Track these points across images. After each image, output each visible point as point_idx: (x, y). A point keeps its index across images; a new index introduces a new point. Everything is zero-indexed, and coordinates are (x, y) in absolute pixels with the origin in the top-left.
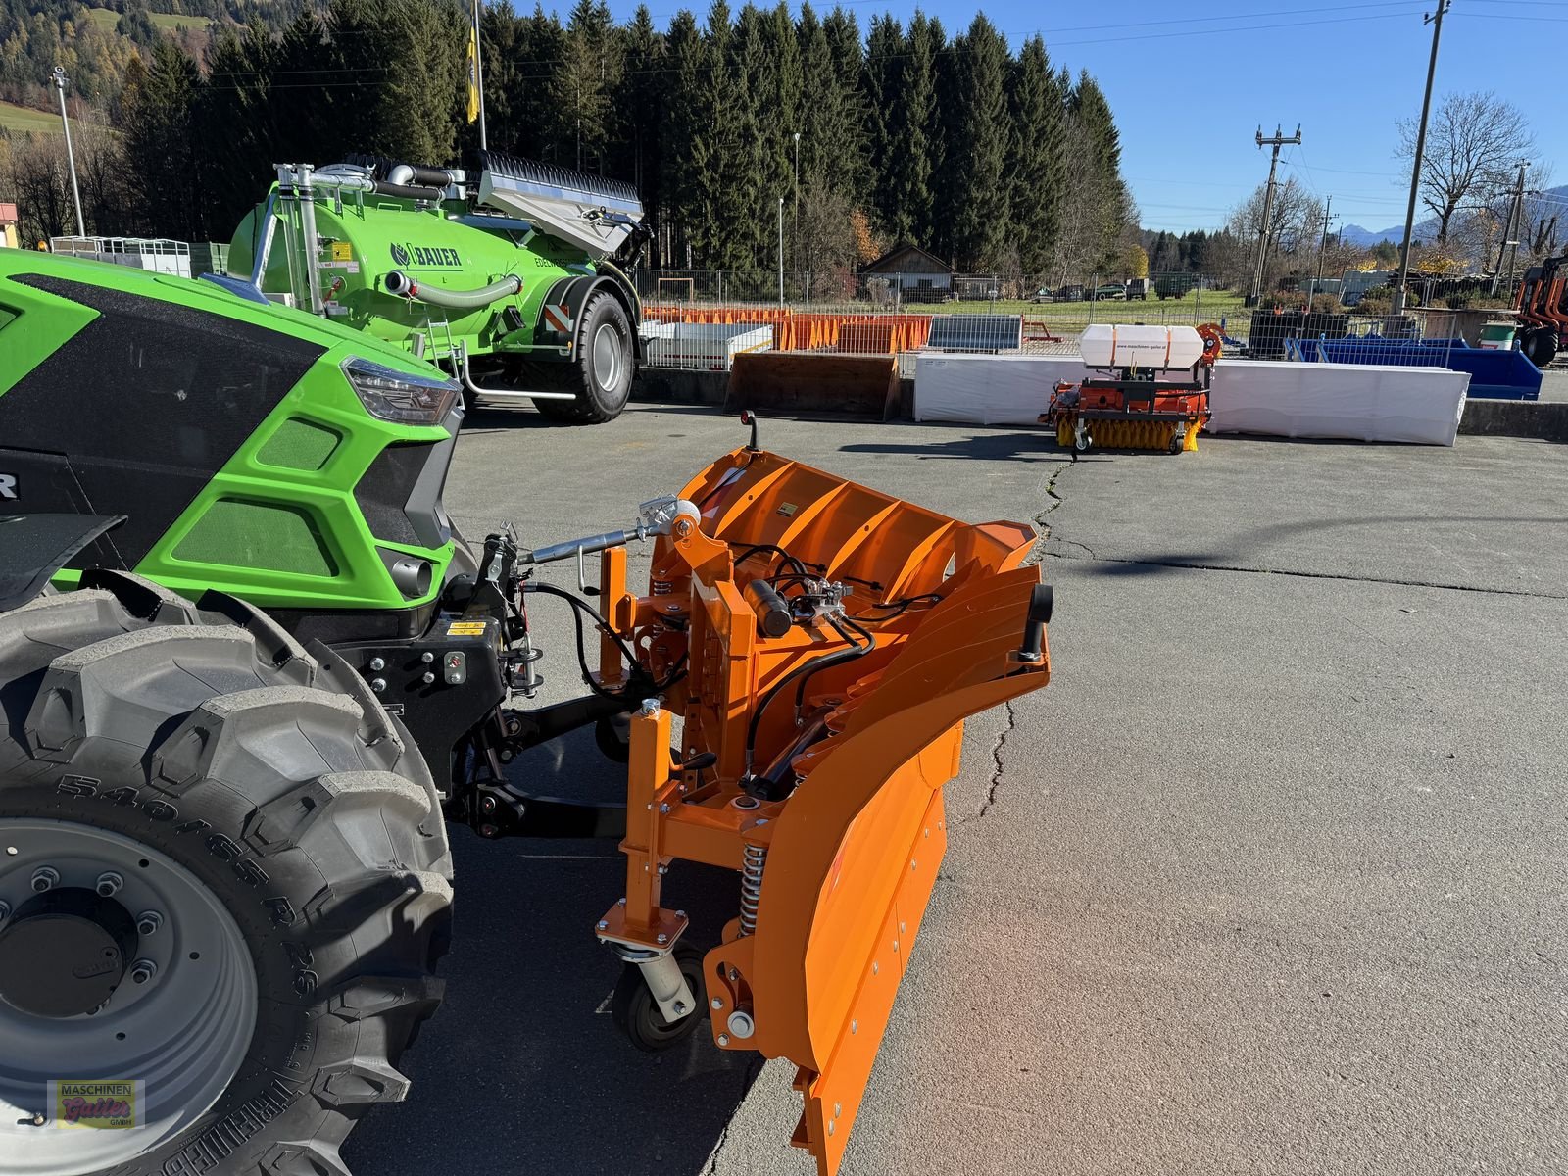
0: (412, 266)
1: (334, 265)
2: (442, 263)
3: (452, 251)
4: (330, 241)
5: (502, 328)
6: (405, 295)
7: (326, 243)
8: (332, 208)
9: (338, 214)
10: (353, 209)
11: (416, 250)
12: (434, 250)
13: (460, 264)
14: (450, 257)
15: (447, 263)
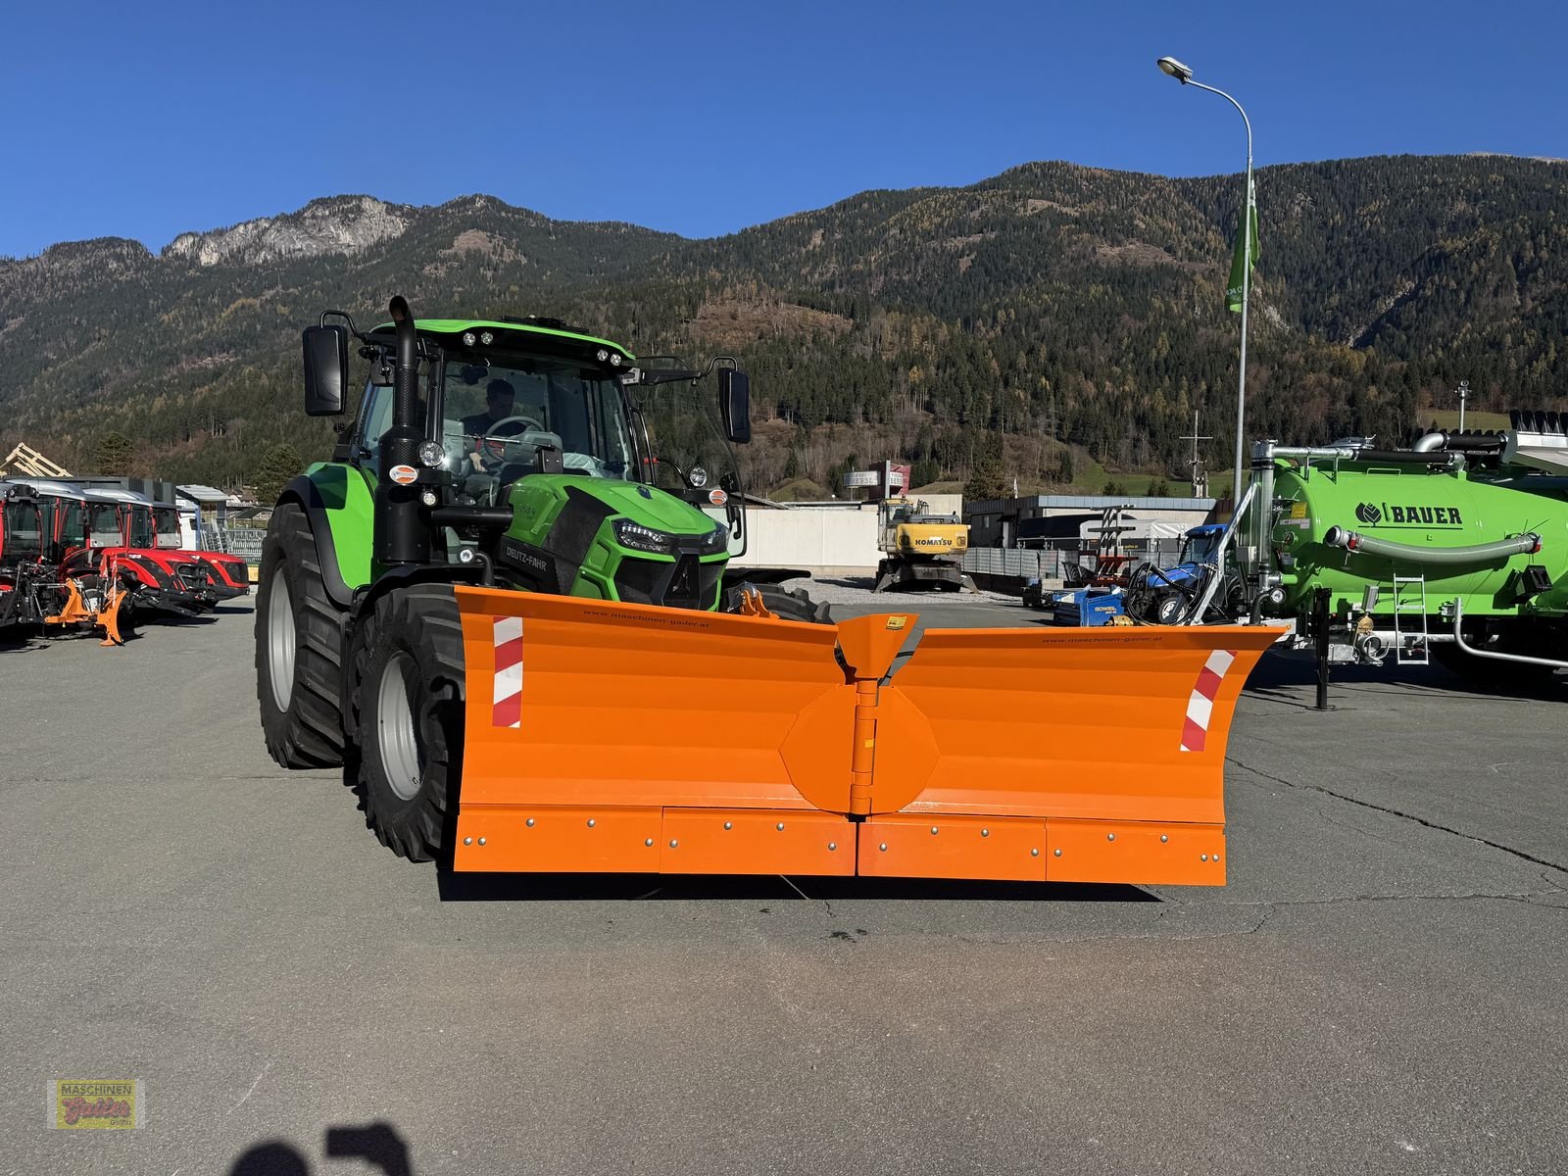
0: (1382, 522)
1: (1289, 522)
2: (1431, 521)
3: (1450, 510)
4: (1292, 502)
5: (1520, 589)
6: (1344, 547)
7: (1286, 504)
8: (1302, 474)
9: (1306, 479)
10: (1330, 474)
11: (1394, 509)
12: (1422, 509)
13: (1459, 522)
14: (1447, 516)
15: (1439, 521)
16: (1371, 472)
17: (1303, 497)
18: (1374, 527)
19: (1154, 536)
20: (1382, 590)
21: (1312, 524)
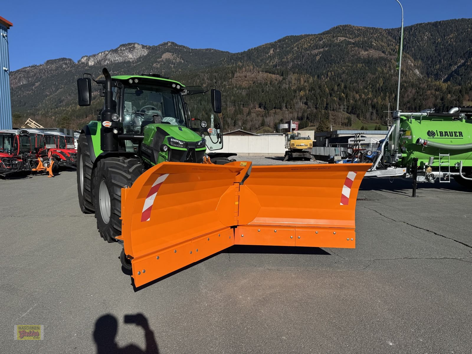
0: (436, 136)
1: (405, 137)
2: (452, 136)
3: (459, 132)
4: (406, 131)
6: (422, 145)
7: (404, 131)
8: (410, 121)
9: (411, 123)
10: (419, 121)
11: (440, 132)
12: (450, 132)
13: (462, 136)
14: (458, 134)
15: (455, 136)
16: (433, 120)
17: (410, 129)
18: (433, 138)
19: (372, 143)
20: (435, 159)
21: (412, 137)
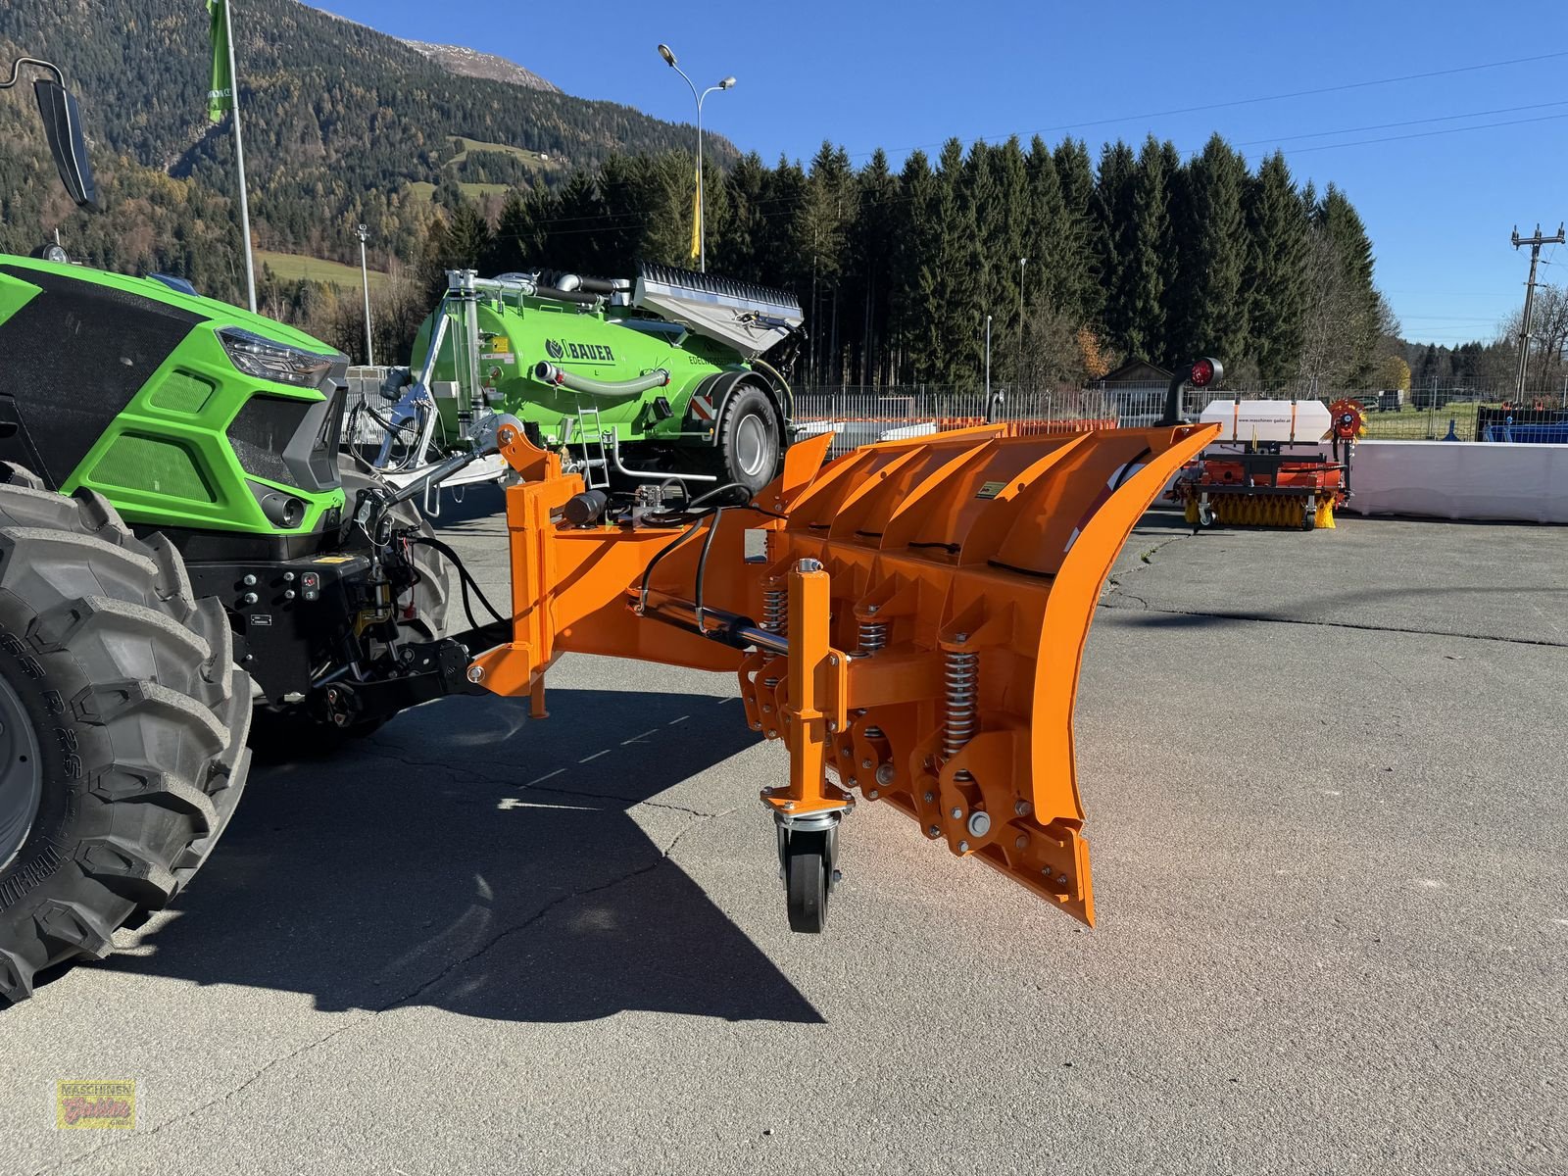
0: (565, 359)
1: (493, 356)
2: (595, 358)
3: (605, 347)
4: (492, 337)
5: (652, 417)
6: (552, 382)
7: (487, 338)
8: (495, 309)
9: (500, 313)
10: (515, 309)
11: (570, 346)
12: (587, 346)
13: (612, 359)
14: (604, 353)
15: (600, 358)
17: (502, 331)
18: (565, 362)
20: (572, 422)
21: (516, 358)
